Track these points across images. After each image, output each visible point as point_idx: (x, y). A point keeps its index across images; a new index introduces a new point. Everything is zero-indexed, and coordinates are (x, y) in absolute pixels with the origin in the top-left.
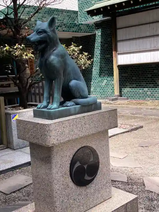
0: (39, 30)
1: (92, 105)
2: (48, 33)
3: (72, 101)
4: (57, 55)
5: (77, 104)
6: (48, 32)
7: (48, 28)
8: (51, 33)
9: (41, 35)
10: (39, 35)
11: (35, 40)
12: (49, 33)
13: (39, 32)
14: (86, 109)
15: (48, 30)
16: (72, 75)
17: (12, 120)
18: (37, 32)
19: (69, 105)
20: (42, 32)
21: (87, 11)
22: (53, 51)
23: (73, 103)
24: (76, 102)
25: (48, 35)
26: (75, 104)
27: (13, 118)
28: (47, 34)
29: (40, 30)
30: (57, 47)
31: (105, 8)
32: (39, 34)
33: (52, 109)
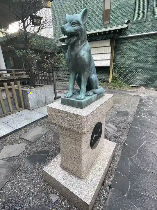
0: (72, 21)
3: (91, 91)
5: (94, 93)
6: (81, 25)
7: (81, 20)
9: (75, 26)
11: (70, 31)
13: (73, 24)
15: (81, 22)
18: (70, 23)
20: (76, 23)
22: (83, 46)
23: (92, 93)
25: (81, 28)
27: (29, 94)
29: (74, 21)
32: (73, 25)
33: (82, 100)
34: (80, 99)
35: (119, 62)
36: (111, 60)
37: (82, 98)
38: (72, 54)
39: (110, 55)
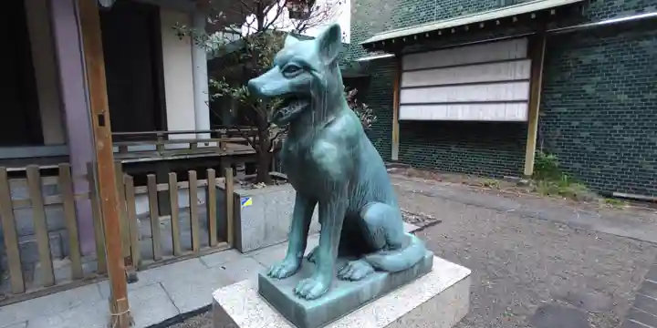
0: (288, 62)
1: (412, 267)
2: (314, 72)
3: (366, 260)
4: (338, 141)
5: (378, 269)
6: (315, 70)
7: (317, 57)
8: (323, 72)
9: (293, 77)
10: (287, 77)
11: (275, 91)
12: (320, 73)
13: (288, 70)
14: (399, 278)
15: (316, 64)
16: (370, 192)
17: (242, 207)
18: (281, 68)
19: (357, 275)
20: (297, 68)
21: (363, 44)
22: (326, 126)
23: (368, 268)
24: (376, 266)
25: (316, 80)
26: (372, 269)
27: (243, 203)
28: (311, 77)
29: (290, 64)
30: (338, 116)
31: (388, 41)
32: (287, 74)
33: (310, 299)
34: (304, 297)
35: (565, 110)
36: (531, 102)
37: (314, 292)
38: (291, 149)
39: (526, 86)
